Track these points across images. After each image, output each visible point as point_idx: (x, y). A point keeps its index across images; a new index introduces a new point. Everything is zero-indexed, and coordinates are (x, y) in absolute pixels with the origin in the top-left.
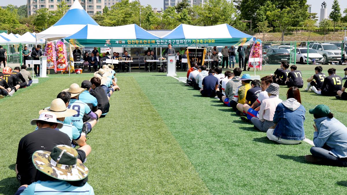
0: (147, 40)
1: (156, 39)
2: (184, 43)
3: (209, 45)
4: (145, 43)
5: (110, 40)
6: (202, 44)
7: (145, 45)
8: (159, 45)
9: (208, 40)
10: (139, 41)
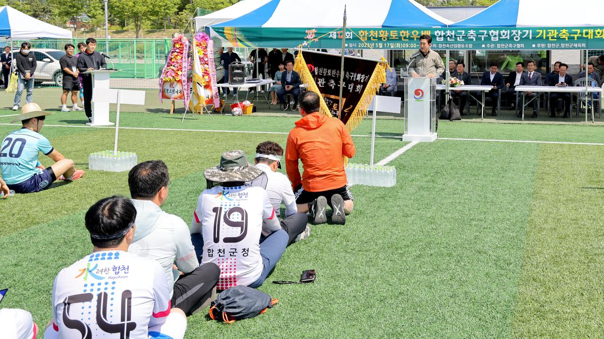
0: (410, 29)
1: (434, 27)
2: (512, 38)
3: (587, 45)
4: (405, 38)
5: (316, 29)
6: (567, 42)
7: (405, 42)
8: (442, 43)
9: (584, 31)
10: (389, 32)
